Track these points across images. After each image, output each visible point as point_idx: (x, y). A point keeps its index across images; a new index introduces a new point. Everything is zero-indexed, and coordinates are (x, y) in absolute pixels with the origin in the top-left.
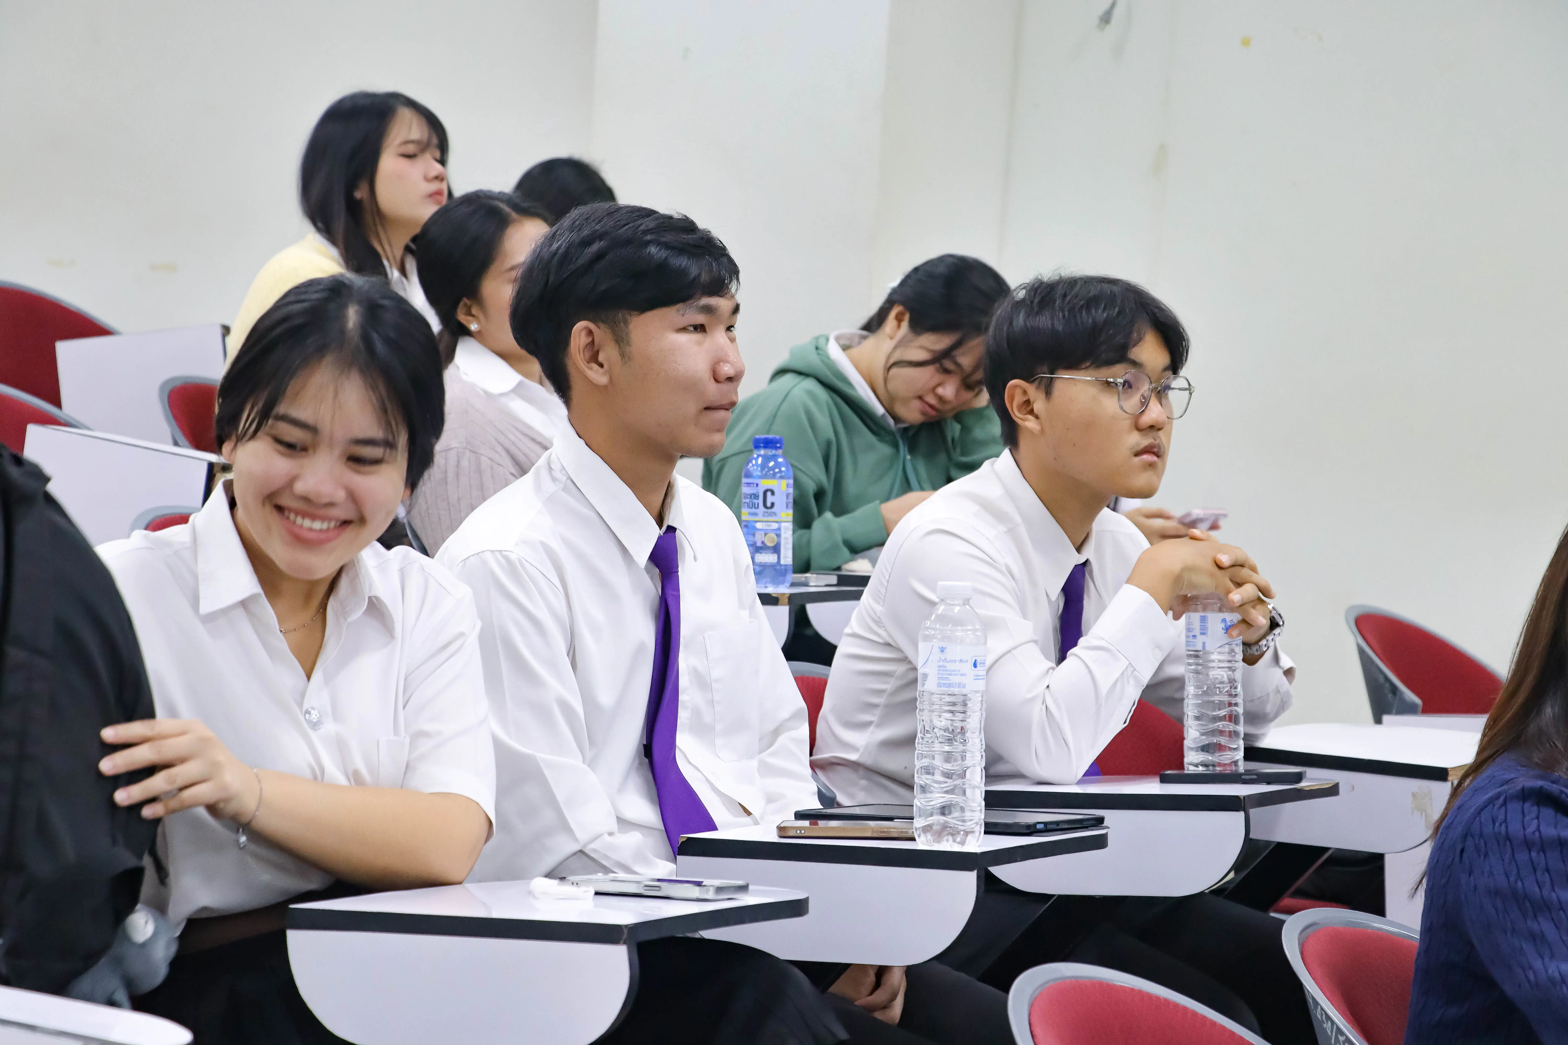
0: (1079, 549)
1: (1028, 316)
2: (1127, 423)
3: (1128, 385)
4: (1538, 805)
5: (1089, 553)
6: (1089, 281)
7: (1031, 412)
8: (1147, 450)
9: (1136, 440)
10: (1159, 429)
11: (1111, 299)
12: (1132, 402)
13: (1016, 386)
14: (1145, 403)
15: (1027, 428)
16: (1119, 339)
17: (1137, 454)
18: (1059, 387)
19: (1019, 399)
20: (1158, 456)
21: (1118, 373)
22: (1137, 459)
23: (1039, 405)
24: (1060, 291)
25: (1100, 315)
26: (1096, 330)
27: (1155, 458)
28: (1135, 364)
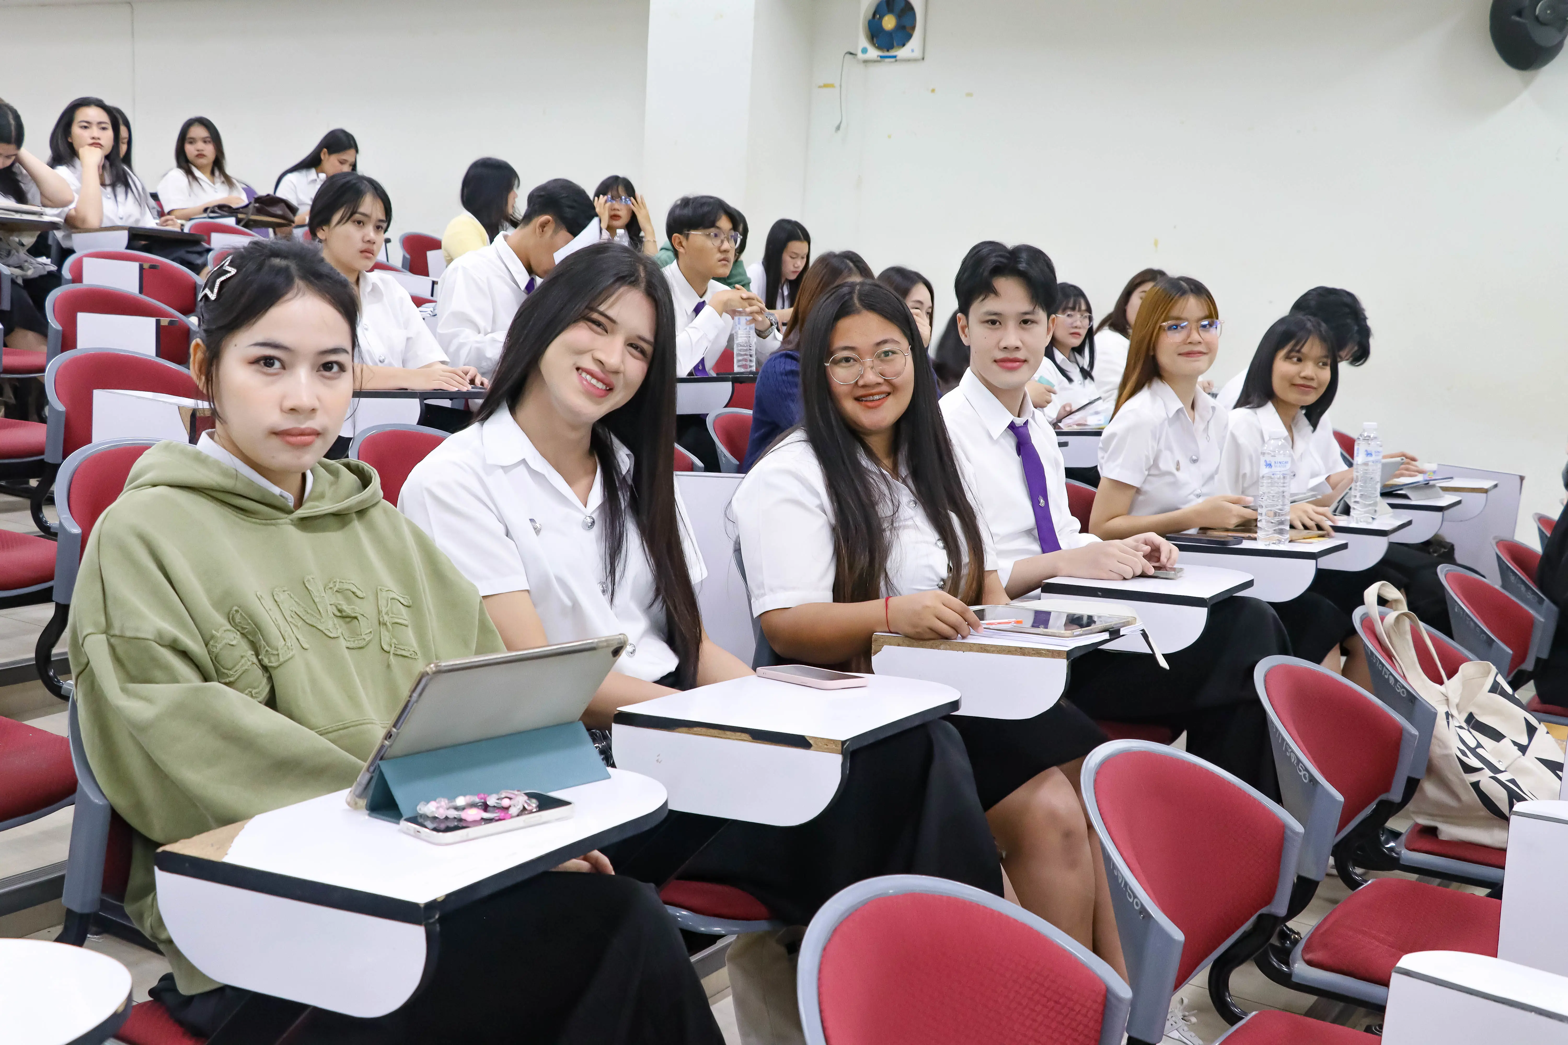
0: (701, 297)
1: (680, 210)
2: (716, 250)
3: (716, 235)
4: (785, 358)
5: (704, 298)
6: (703, 197)
7: (682, 246)
8: (724, 260)
9: (719, 256)
10: (728, 252)
11: (709, 204)
12: (717, 242)
13: (676, 236)
14: (722, 242)
15: (681, 252)
16: (712, 218)
17: (720, 261)
18: (691, 237)
19: (677, 241)
20: (728, 261)
21: (712, 231)
22: (719, 263)
23: (684, 243)
24: (691, 201)
25: (706, 209)
26: (704, 215)
27: (726, 262)
28: (718, 228)
